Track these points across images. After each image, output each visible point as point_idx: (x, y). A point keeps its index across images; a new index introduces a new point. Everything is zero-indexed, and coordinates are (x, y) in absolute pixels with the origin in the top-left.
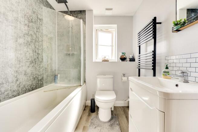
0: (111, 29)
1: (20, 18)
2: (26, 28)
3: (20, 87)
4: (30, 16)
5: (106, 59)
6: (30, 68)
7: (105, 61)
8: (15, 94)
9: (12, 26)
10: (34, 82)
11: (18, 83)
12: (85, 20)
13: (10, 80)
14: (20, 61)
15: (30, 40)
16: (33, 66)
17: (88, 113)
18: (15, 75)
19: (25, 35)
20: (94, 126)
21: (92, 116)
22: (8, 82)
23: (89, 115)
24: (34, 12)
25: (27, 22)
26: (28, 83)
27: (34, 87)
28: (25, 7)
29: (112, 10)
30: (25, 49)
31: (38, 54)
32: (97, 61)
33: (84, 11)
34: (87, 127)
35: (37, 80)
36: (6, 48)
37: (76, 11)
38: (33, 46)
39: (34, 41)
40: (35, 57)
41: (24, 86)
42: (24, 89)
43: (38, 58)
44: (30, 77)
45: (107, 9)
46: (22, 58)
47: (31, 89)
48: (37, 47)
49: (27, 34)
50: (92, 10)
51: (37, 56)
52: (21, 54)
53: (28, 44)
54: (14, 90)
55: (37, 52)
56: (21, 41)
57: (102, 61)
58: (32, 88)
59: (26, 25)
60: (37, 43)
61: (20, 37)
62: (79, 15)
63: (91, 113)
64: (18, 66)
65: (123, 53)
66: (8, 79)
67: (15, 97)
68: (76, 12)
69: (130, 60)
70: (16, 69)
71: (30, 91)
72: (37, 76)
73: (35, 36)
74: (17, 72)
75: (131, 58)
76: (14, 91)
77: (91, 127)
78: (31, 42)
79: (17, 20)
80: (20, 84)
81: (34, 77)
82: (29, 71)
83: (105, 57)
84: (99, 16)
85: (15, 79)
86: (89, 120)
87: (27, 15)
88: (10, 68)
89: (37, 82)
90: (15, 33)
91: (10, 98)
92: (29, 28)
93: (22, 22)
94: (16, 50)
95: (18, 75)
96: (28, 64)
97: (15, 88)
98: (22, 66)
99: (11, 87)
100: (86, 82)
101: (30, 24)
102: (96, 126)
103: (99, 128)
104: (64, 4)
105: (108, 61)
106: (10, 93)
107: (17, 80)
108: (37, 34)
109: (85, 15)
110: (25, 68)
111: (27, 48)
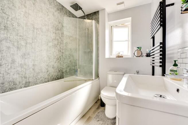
0: (127, 23)
1: (50, 29)
2: (54, 35)
3: (49, 76)
4: (57, 27)
5: (120, 55)
6: (56, 63)
7: (119, 57)
8: (46, 80)
9: (45, 35)
10: (59, 74)
11: (48, 73)
12: (98, 20)
13: (43, 71)
14: (49, 58)
15: (57, 43)
16: (58, 62)
17: (97, 106)
18: (47, 68)
19: (53, 40)
20: (98, 119)
21: (100, 109)
22: (43, 72)
23: (98, 108)
24: (60, 23)
25: (54, 31)
26: (55, 74)
27: (59, 77)
28: (54, 20)
29: (123, 3)
30: (53, 50)
31: (62, 52)
32: (112, 57)
33: (98, 12)
34: (91, 117)
35: (61, 72)
36: (41, 50)
37: (91, 13)
38: (59, 47)
39: (59, 43)
40: (60, 55)
41: (52, 75)
42: (52, 78)
43: (62, 56)
44: (56, 69)
45: (118, 4)
46: (51, 56)
47: (57, 79)
48: (62, 48)
49: (55, 39)
50: (105, 9)
51: (62, 54)
52: (50, 53)
53: (55, 46)
54: (46, 77)
55: (62, 51)
56: (51, 44)
57: (116, 57)
58: (58, 77)
59: (54, 33)
60: (62, 45)
61: (50, 42)
62: (94, 16)
63: (100, 106)
64: (48, 61)
65: (138, 48)
66: (42, 70)
67: (46, 82)
68: (91, 15)
69: (147, 55)
70: (47, 64)
71: (56, 80)
72: (62, 70)
73: (60, 40)
74: (47, 66)
75: (148, 53)
76: (46, 79)
77: (95, 119)
78: (57, 44)
79: (48, 30)
80: (49, 74)
81: (59, 70)
82: (56, 65)
83: (119, 53)
84: (113, 13)
85: (46, 71)
86: (96, 112)
87: (55, 26)
88: (43, 62)
89: (62, 74)
90: (47, 39)
91: (43, 83)
92: (56, 35)
93: (51, 31)
94: (47, 51)
95: (48, 68)
96: (55, 60)
97: (46, 76)
98: (51, 62)
99: (44, 76)
100: (100, 77)
101: (57, 32)
102: (99, 119)
103: (101, 122)
104: (80, 10)
105: (122, 57)
106: (43, 80)
107: (48, 71)
108: (62, 38)
109: (99, 15)
110: (52, 63)
111: (54, 49)
